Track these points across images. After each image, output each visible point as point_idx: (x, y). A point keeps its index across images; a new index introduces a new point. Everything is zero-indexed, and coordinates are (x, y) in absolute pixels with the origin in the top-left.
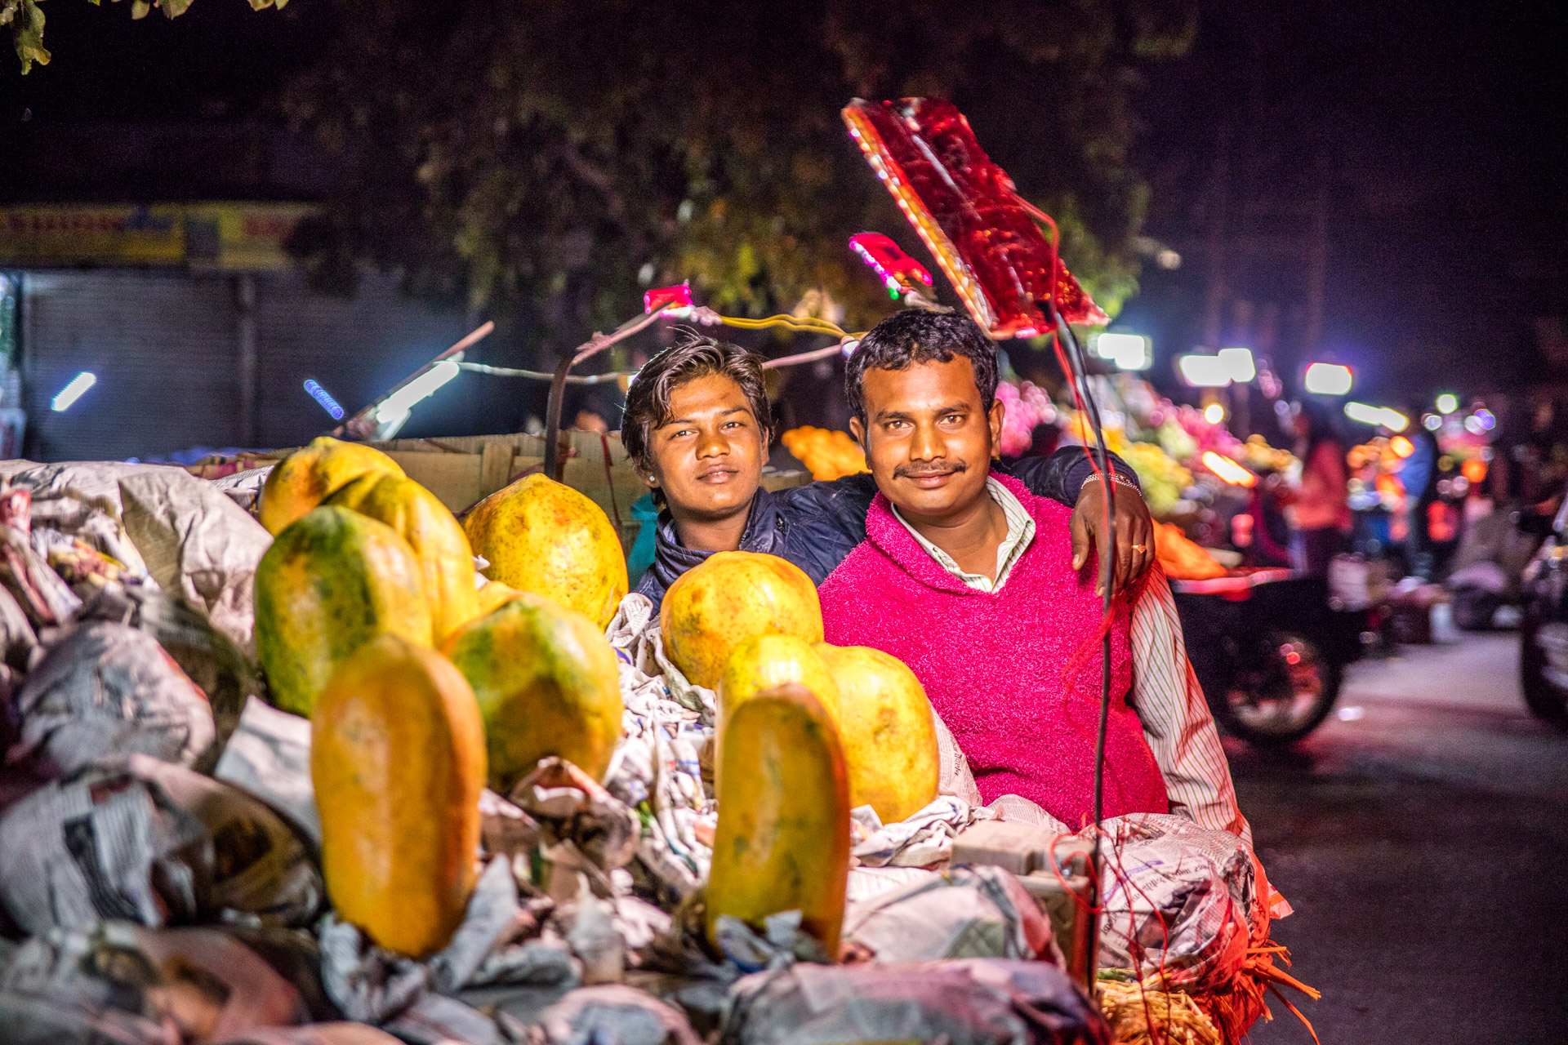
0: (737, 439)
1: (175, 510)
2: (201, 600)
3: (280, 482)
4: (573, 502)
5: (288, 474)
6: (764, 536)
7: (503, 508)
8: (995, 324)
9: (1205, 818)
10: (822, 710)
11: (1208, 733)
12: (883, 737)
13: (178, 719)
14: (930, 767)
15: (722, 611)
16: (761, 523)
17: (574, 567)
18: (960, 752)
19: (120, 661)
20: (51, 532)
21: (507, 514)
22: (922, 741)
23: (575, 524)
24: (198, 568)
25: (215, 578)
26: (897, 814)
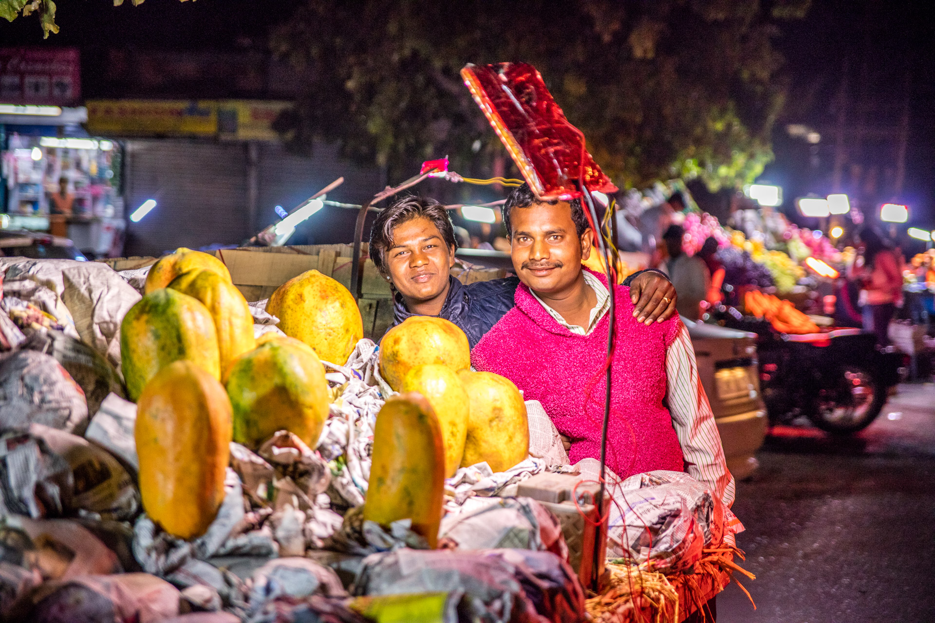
0: (433, 254)
1: (92, 287)
2: (104, 338)
3: (155, 272)
4: (331, 286)
5: (160, 268)
6: (456, 306)
7: (291, 289)
8: (543, 192)
9: (707, 473)
10: (429, 407)
11: (711, 423)
12: (494, 423)
13: (64, 404)
14: (522, 441)
15: (410, 350)
16: (455, 298)
17: (330, 323)
18: (557, 433)
19: (34, 372)
20: (15, 299)
21: (293, 292)
22: (518, 426)
23: (331, 298)
24: (102, 320)
25: (112, 326)
26: (502, 467)
